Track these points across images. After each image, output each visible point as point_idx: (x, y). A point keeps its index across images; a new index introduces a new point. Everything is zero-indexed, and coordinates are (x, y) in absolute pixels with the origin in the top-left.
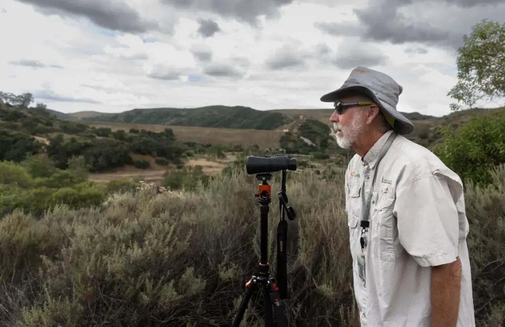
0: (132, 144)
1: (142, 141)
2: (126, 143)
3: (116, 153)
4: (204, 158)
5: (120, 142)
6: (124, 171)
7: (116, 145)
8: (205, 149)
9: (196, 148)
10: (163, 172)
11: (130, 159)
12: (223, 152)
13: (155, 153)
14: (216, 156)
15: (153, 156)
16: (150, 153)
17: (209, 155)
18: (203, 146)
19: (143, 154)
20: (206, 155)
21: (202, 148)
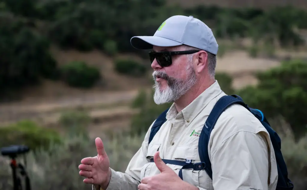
0: (52, 25)
1: (76, 14)
2: (40, 23)
3: (19, 49)
4: (242, 48)
5: (25, 20)
6: (40, 96)
7: (16, 30)
8: (247, 23)
9: (219, 22)
10: (133, 94)
11: (53, 63)
12: (295, 30)
13: (111, 45)
14: (277, 42)
15: (109, 55)
16: (99, 46)
17: (256, 40)
18: (239, 14)
19: (83, 48)
20: (248, 42)
21: (238, 20)
